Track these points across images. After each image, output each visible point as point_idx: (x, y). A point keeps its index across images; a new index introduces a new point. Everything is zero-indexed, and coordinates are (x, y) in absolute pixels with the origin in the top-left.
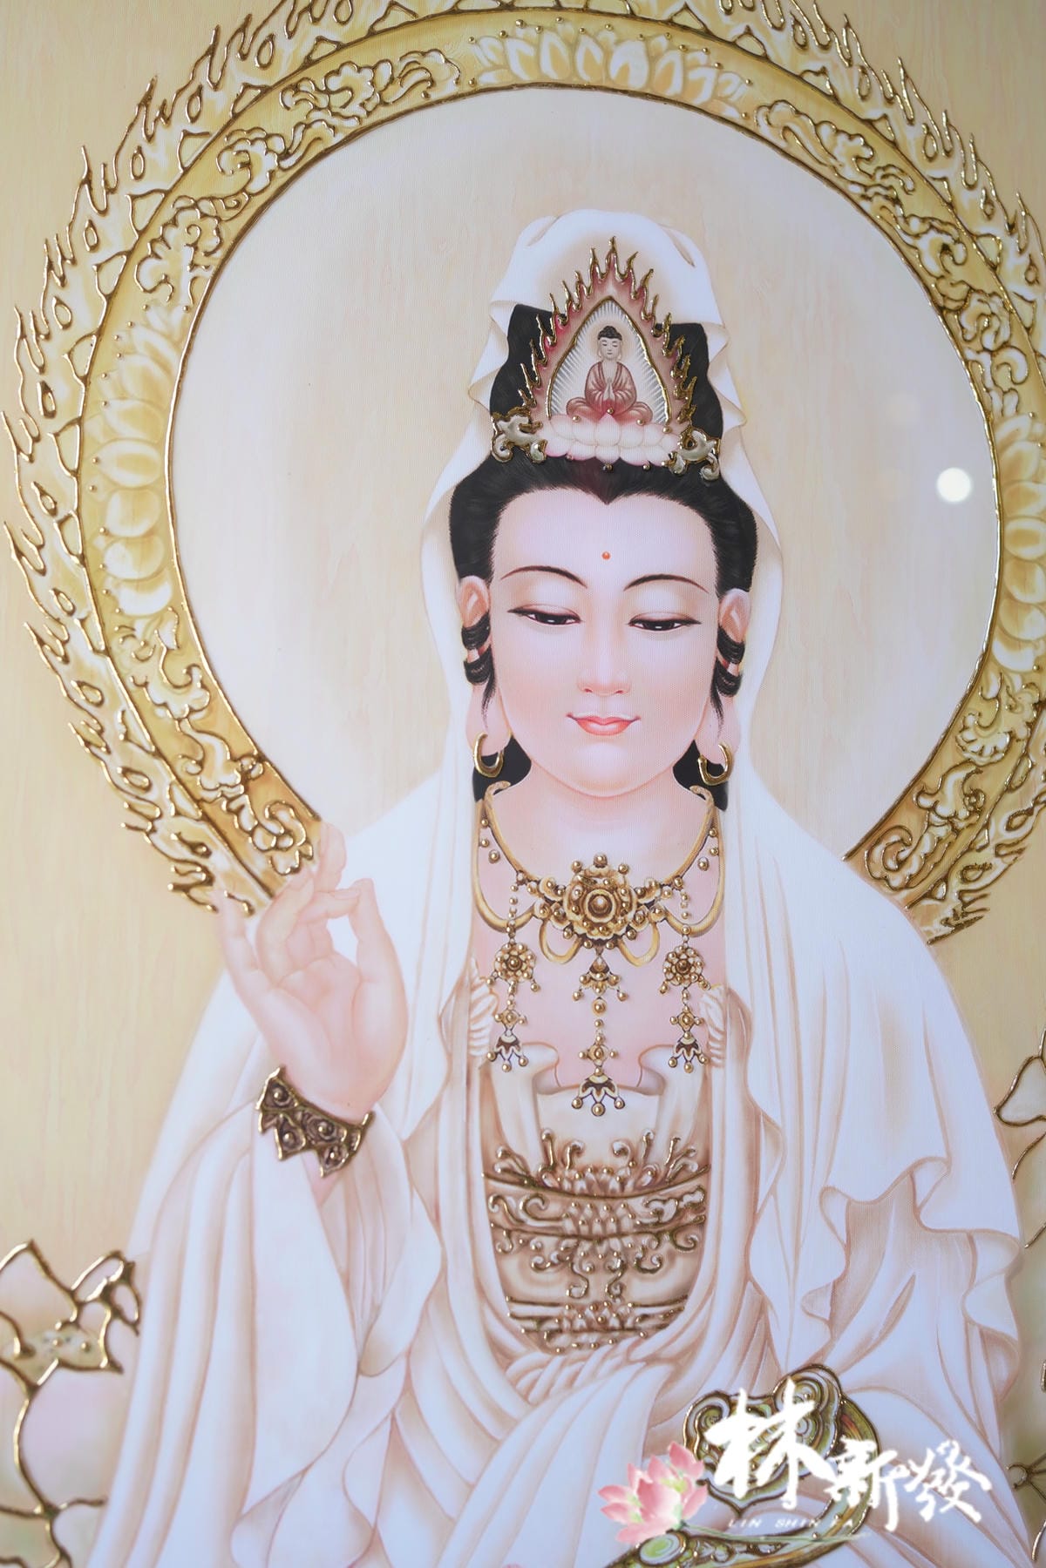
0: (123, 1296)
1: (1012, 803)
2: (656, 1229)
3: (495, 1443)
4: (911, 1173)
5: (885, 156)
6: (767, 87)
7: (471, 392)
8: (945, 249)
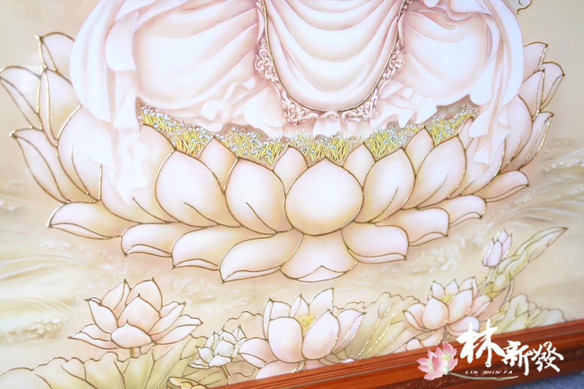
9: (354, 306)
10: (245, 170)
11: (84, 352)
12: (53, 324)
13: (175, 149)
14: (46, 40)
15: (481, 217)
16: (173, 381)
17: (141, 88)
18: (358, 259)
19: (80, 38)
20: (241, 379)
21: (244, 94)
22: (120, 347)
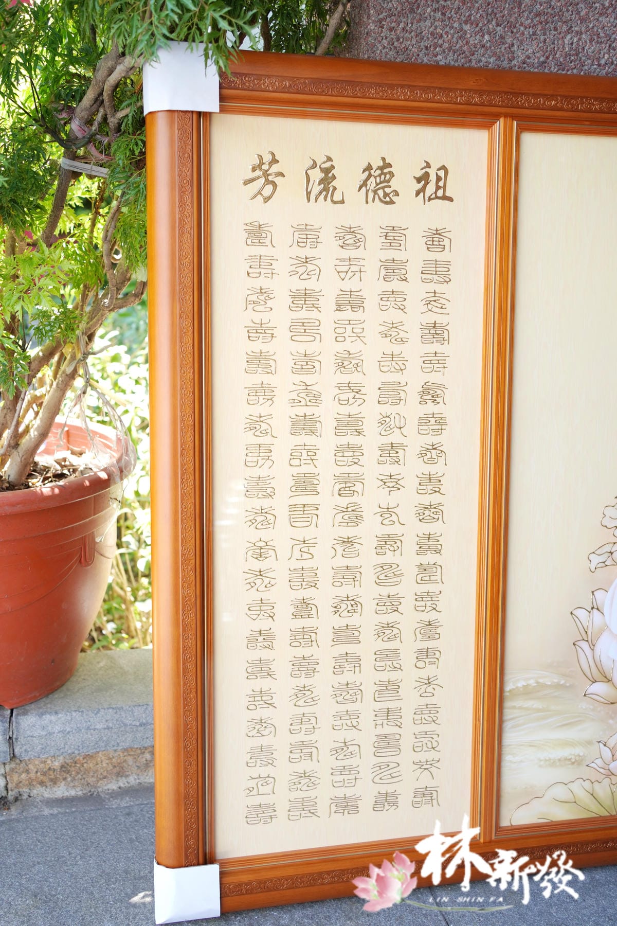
11: (594, 776)
12: (580, 756)
14: (595, 593)
19: (610, 591)
22: (613, 774)
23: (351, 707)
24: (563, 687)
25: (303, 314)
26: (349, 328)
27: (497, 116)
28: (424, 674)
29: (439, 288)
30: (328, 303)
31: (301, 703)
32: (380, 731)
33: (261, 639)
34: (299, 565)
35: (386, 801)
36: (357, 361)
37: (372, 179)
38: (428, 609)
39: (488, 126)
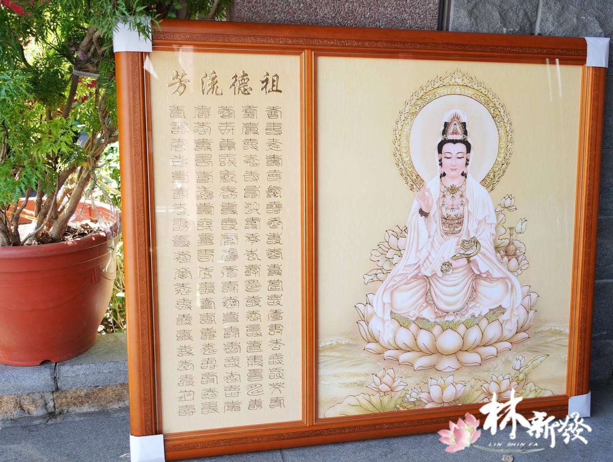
0: (406, 230)
1: (499, 176)
2: (458, 223)
3: (441, 245)
4: (485, 217)
5: (488, 99)
6: (474, 91)
7: (440, 133)
8: (494, 110)
9: (462, 383)
10: (423, 333)
11: (370, 392)
13: (401, 326)
14: (368, 295)
15: (510, 350)
16: (397, 406)
17: (392, 307)
18: (462, 365)
19: (377, 294)
20: (420, 408)
21: (423, 308)
22: (381, 391)
23: (234, 355)
24: (352, 345)
25: (202, 152)
26: (227, 159)
27: (303, 49)
28: (274, 338)
29: (276, 137)
30: (215, 146)
31: (207, 352)
32: (251, 367)
33: (184, 319)
34: (204, 281)
35: (255, 404)
36: (232, 176)
37: (238, 81)
38: (275, 304)
39: (299, 54)
